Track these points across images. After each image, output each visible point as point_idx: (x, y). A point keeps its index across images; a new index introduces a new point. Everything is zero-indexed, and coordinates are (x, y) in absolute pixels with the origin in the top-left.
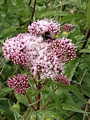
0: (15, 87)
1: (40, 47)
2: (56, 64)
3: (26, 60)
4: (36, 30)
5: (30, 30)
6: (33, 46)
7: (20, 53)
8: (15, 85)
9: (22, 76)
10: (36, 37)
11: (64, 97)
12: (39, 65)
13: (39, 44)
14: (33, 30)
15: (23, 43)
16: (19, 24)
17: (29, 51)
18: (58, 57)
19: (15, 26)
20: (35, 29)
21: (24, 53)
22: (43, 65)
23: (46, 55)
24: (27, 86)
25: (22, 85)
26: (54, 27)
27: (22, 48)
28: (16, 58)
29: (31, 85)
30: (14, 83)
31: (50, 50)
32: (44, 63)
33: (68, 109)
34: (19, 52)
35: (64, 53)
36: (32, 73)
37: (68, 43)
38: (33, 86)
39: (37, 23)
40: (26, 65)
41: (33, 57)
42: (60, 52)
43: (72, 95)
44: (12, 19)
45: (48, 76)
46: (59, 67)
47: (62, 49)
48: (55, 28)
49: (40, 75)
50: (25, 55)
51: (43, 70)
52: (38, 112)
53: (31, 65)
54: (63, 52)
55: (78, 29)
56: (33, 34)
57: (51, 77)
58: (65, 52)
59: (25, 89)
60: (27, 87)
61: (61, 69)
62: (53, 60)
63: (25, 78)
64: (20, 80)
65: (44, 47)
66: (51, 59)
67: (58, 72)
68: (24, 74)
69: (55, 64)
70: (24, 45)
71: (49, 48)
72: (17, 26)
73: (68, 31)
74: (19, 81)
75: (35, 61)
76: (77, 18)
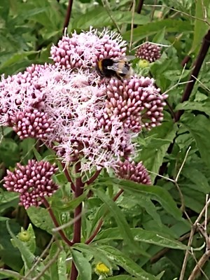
0: (20, 190)
1: (80, 97)
2: (117, 135)
3: (47, 128)
4: (69, 57)
5: (56, 56)
6: (62, 94)
7: (32, 111)
8: (22, 187)
9: (37, 166)
10: (69, 72)
11: (140, 213)
12: (78, 139)
13: (77, 90)
14: (61, 57)
15: (39, 88)
16: (35, 43)
17: (52, 106)
18: (121, 120)
19: (27, 49)
20: (66, 54)
21: (43, 111)
22: (86, 139)
23: (94, 115)
24: (49, 187)
25: (39, 186)
26: (110, 48)
27: (36, 100)
28: (22, 122)
29: (60, 187)
30: (19, 181)
31: (102, 104)
32: (88, 135)
33: (147, 241)
34: (29, 108)
35: (137, 110)
36: (60, 158)
37: (146, 85)
38: (64, 187)
39: (73, 40)
40: (46, 138)
41: (63, 120)
42: (126, 107)
43: (158, 208)
44: (20, 33)
45: (99, 165)
46: (124, 142)
47: (132, 101)
48: (114, 51)
49: (80, 162)
50: (44, 117)
51: (85, 150)
52: (77, 248)
53: (57, 139)
54: (134, 108)
55: (172, 54)
56: (63, 66)
57: (106, 167)
58: (139, 108)
59: (45, 194)
60: (51, 191)
61: (129, 148)
62: (111, 126)
63: (43, 170)
64: (33, 173)
65: (89, 96)
66: (106, 124)
67: (122, 154)
68: (43, 160)
69: (114, 136)
70: (41, 91)
71: (99, 98)
72: (31, 49)
73: (151, 60)
74: (29, 177)
75: (68, 130)
76: (171, 30)
